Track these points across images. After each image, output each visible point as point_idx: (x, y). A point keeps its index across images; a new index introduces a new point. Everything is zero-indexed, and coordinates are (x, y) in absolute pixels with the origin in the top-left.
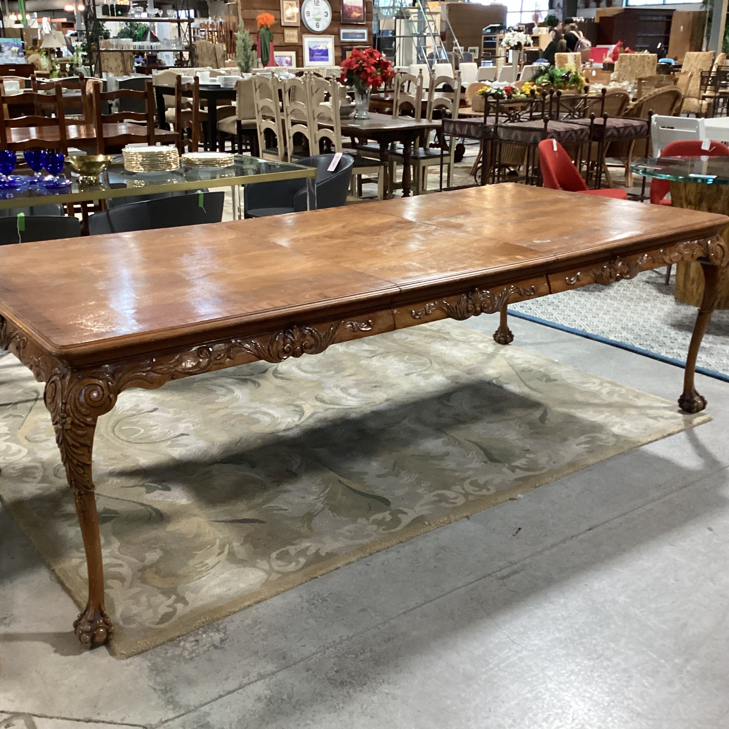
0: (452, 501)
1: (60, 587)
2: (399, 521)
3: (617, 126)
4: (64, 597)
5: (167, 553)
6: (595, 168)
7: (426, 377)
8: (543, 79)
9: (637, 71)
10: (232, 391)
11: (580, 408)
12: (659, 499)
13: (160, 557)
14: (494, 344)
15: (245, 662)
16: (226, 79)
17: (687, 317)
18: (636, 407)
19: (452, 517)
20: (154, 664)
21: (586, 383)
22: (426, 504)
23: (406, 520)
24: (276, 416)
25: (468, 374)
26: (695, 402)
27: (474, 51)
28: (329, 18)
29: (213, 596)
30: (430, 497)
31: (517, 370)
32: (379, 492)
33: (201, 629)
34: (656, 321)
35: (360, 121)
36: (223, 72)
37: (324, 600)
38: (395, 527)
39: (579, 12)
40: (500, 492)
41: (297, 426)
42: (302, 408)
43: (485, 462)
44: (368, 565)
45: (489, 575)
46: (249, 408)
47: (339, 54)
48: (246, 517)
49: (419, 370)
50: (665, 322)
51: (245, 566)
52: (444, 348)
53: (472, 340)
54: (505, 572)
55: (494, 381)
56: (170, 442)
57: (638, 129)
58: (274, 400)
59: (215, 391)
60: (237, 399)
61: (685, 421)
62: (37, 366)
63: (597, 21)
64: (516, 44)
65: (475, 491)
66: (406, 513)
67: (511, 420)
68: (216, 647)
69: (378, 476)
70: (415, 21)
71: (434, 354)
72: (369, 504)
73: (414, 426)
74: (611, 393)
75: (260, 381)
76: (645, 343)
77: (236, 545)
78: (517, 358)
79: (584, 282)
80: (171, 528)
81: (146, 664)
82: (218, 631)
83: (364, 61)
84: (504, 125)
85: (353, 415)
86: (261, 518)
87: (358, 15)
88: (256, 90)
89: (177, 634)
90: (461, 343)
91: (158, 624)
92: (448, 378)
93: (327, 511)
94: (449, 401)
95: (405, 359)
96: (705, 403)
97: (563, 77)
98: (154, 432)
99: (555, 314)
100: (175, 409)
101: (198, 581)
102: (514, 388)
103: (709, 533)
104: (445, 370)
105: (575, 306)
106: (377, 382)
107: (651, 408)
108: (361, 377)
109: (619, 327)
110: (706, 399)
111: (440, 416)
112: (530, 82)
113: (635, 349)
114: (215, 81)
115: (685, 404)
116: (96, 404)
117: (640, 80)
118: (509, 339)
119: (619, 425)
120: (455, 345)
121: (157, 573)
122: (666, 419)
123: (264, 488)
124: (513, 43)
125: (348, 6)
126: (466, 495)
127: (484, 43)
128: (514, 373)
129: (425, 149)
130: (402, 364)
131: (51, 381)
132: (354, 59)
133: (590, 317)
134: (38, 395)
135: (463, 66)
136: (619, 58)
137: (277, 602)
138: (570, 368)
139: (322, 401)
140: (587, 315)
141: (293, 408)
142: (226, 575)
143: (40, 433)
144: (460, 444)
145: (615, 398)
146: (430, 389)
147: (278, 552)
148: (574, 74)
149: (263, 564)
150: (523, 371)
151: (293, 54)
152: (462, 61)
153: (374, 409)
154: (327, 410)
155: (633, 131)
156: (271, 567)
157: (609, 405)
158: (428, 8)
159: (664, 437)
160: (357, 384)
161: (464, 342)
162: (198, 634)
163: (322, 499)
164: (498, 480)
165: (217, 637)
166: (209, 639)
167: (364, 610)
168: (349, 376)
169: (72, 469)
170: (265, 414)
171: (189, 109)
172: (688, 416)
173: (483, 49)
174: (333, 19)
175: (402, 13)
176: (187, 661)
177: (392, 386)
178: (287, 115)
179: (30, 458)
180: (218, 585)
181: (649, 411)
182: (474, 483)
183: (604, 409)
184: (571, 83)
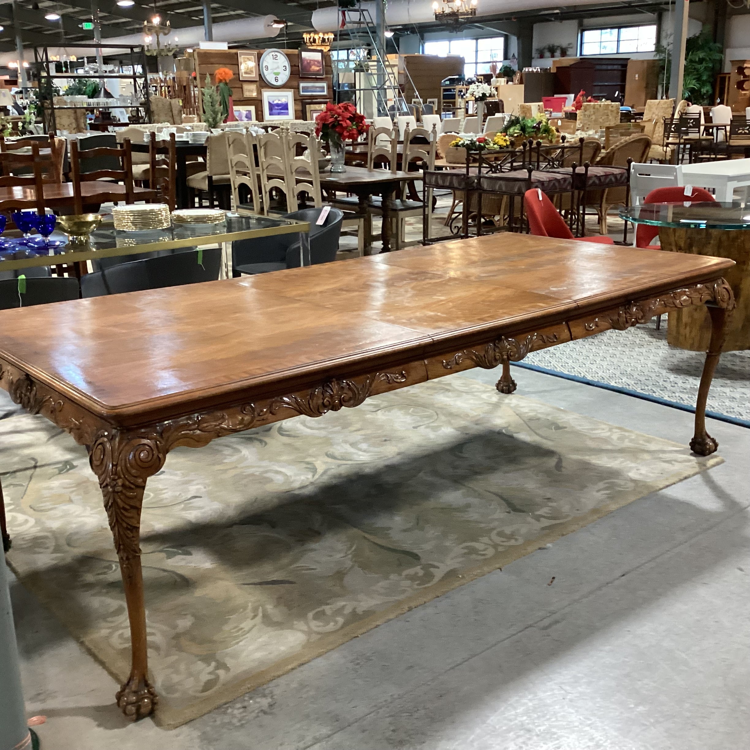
0: (482, 553)
1: (93, 660)
2: (432, 576)
3: (598, 175)
4: (99, 669)
5: (199, 619)
6: (569, 216)
7: (435, 429)
8: (514, 129)
9: (601, 120)
10: (239, 451)
11: (594, 455)
12: (686, 542)
13: (193, 624)
14: (497, 394)
15: (298, 726)
16: (194, 135)
17: (683, 361)
18: (648, 452)
19: (486, 569)
20: (204, 733)
21: (594, 429)
22: (456, 557)
23: (439, 574)
24: (288, 474)
25: (477, 424)
26: (707, 444)
27: (433, 103)
28: (288, 73)
29: (254, 661)
30: (459, 549)
31: (525, 419)
32: (407, 546)
33: (247, 695)
34: (654, 366)
35: (337, 174)
36: (188, 128)
37: (368, 659)
38: (429, 582)
39: (534, 62)
40: (528, 542)
41: (312, 483)
42: (315, 466)
43: (509, 512)
44: (408, 621)
45: (531, 626)
46: (259, 467)
47: (300, 108)
48: (275, 579)
49: (426, 422)
50: (662, 367)
51: (282, 629)
52: (448, 399)
53: (474, 390)
54: (546, 622)
55: (504, 431)
56: (183, 506)
57: (619, 177)
58: (284, 458)
59: (221, 451)
60: (244, 459)
61: (699, 463)
62: (78, 429)
63: (554, 71)
64: (481, 95)
65: (503, 542)
66: (438, 567)
67: (527, 469)
68: (265, 713)
69: (405, 531)
70: (375, 74)
71: (440, 405)
72: (398, 560)
73: (430, 479)
74: (621, 439)
75: (266, 439)
76: (646, 388)
77: (270, 608)
78: (522, 407)
79: (602, 327)
80: (199, 593)
81: (196, 734)
82: (264, 696)
83: (339, 115)
84: (487, 175)
85: (367, 470)
86: (290, 579)
87: (318, 68)
88: (229, 145)
89: (224, 701)
90: (464, 394)
91: (203, 691)
92: (457, 429)
93: (356, 568)
94: (461, 452)
95: (410, 411)
96: (716, 445)
97: (534, 127)
98: (164, 496)
99: (553, 362)
100: (182, 471)
101: (236, 646)
102: (524, 436)
103: (739, 572)
104: (453, 421)
105: (571, 353)
106: (385, 436)
107: (664, 452)
108: (369, 432)
109: (618, 373)
110: (717, 441)
111: (455, 468)
112: (501, 133)
113: (636, 394)
114: (182, 137)
115: (697, 446)
116: (147, 465)
117: (608, 128)
118: (512, 389)
119: (635, 470)
120: (458, 396)
121: (193, 639)
122: (680, 462)
123: (288, 548)
124: (478, 94)
125: (307, 60)
126: (495, 546)
127: (444, 95)
128: (523, 422)
129: (402, 201)
130: (408, 417)
131: (98, 442)
132: (329, 113)
133: (588, 363)
134: (36, 463)
135: (425, 117)
136: (583, 108)
137: (321, 663)
138: (576, 415)
139: (333, 457)
140: (585, 362)
141: (305, 466)
142: (263, 639)
143: (45, 502)
144: (480, 496)
145: (627, 444)
146: (441, 441)
147: (314, 612)
148: (544, 124)
149: (301, 625)
150: (531, 419)
151: (252, 108)
152: (424, 113)
153: (388, 463)
154: (339, 466)
155: (613, 179)
156: (309, 627)
157: (621, 451)
158: (388, 61)
159: (681, 480)
160: (366, 439)
161: (467, 393)
162: (245, 700)
163: (350, 556)
164: (524, 530)
165: (265, 702)
166: (257, 705)
167: (411, 667)
168: (356, 431)
169: (122, 533)
170: (277, 472)
171: (165, 166)
172: (701, 459)
173: (442, 101)
174: (292, 73)
175: (361, 66)
176: (238, 728)
177: (401, 439)
178: (263, 170)
179: (39, 528)
180: (257, 649)
181: (661, 455)
182: (501, 534)
183: (616, 455)
184: (542, 133)
